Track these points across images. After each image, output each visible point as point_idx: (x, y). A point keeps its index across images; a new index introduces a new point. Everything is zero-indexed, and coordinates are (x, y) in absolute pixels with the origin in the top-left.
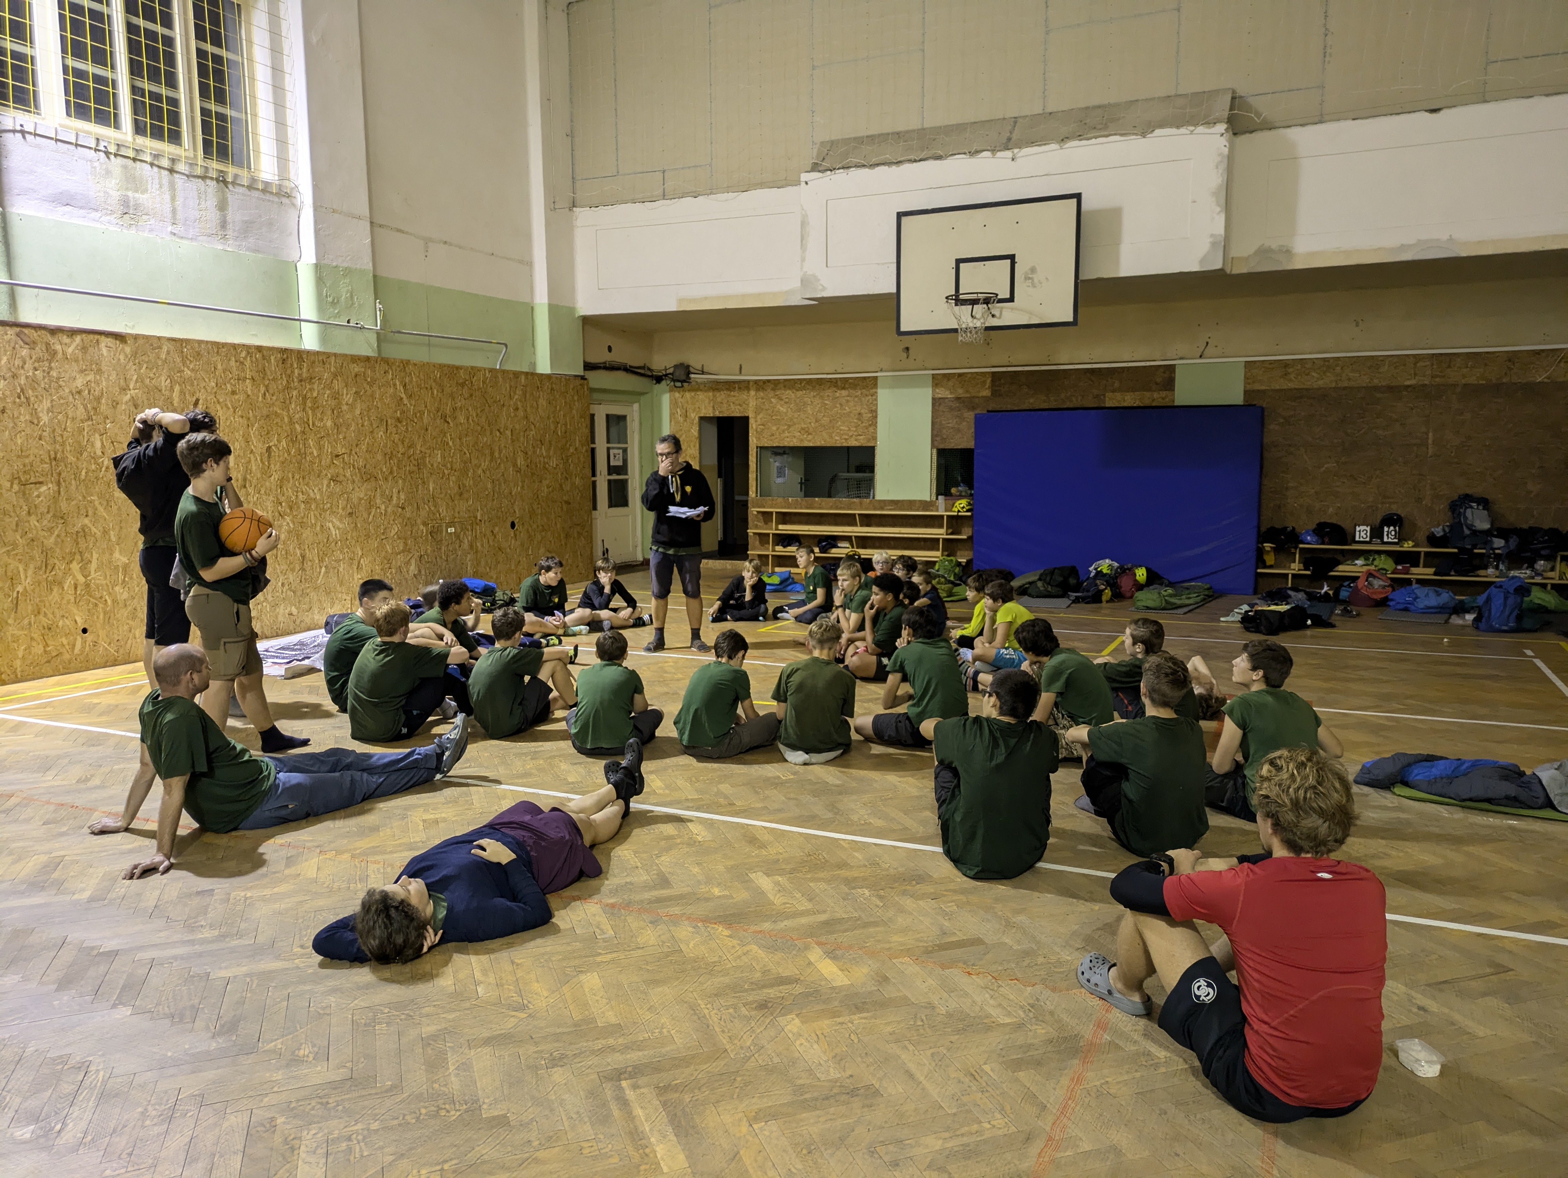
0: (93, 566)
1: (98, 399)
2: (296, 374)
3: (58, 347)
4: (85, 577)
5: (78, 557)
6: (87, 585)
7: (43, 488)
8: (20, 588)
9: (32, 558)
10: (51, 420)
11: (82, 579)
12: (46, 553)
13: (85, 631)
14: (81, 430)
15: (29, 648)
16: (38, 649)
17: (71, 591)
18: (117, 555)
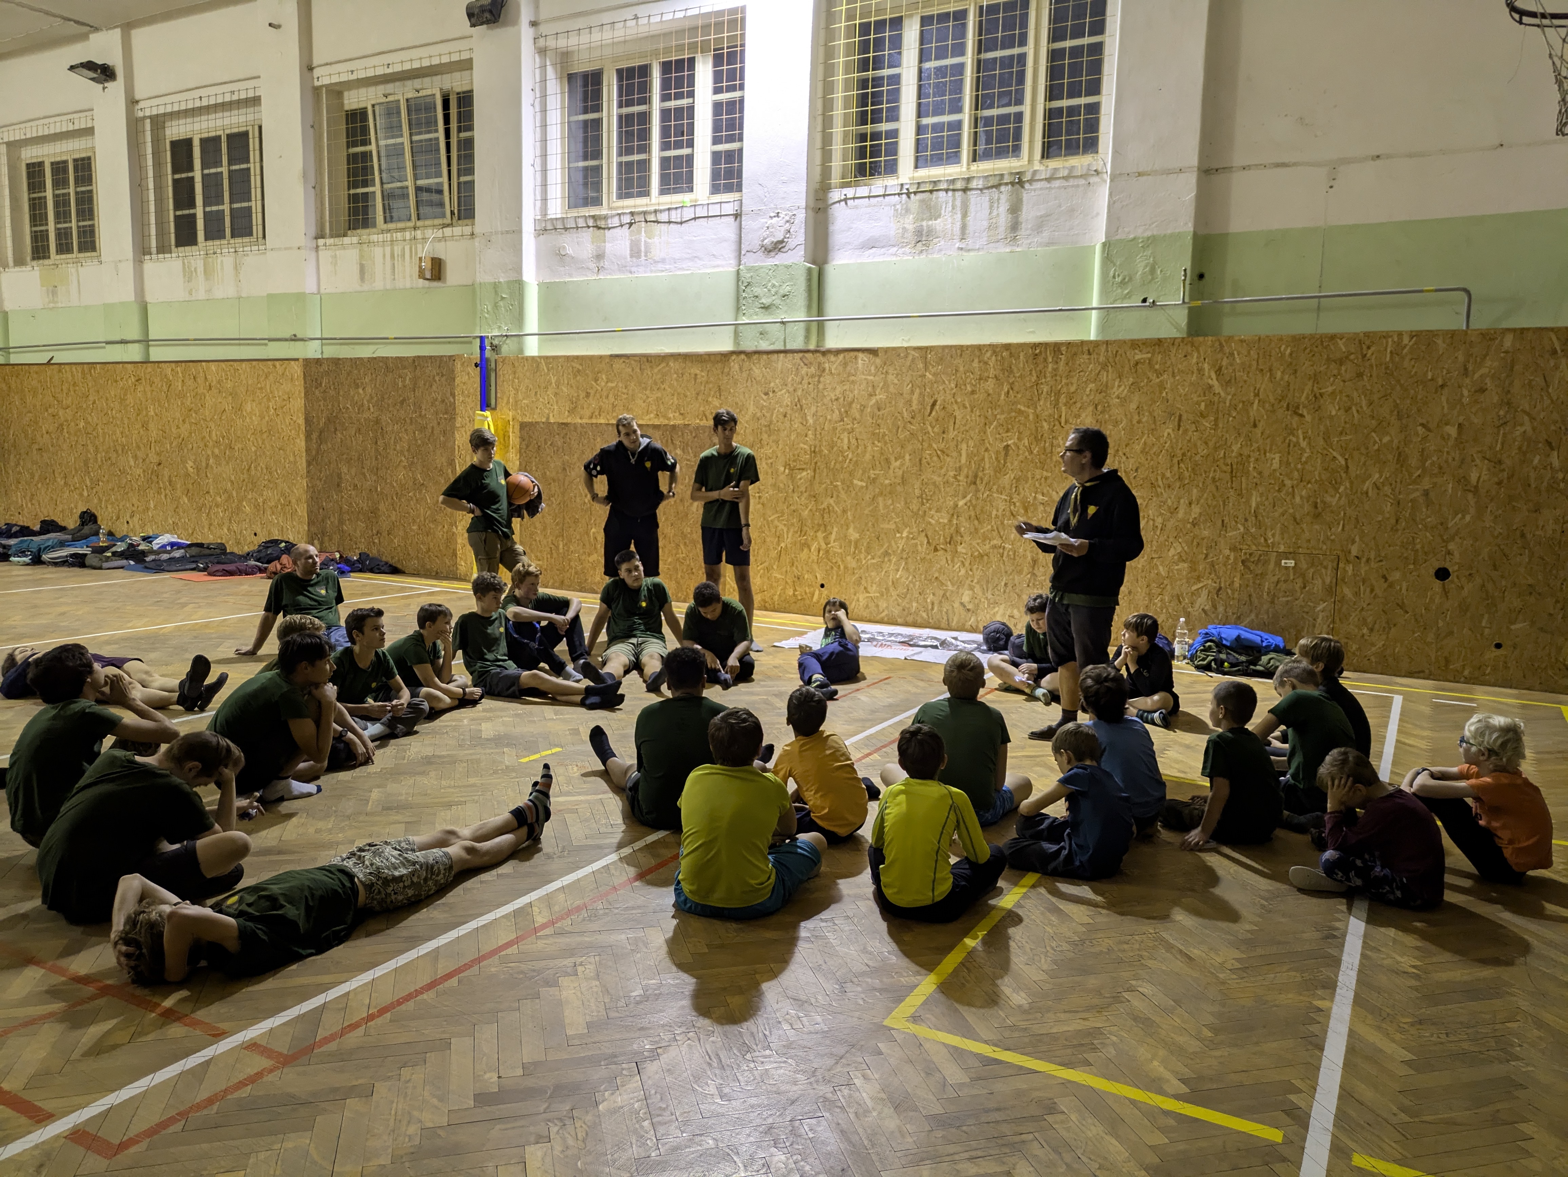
0: (833, 537)
1: (851, 404)
2: (1050, 369)
3: (827, 365)
4: (827, 544)
5: (822, 528)
6: (827, 552)
7: (804, 473)
8: (783, 545)
9: (793, 524)
10: (815, 422)
11: (824, 546)
12: (801, 520)
13: (822, 586)
14: (835, 429)
15: (784, 589)
16: (790, 592)
17: (816, 553)
18: (851, 530)
